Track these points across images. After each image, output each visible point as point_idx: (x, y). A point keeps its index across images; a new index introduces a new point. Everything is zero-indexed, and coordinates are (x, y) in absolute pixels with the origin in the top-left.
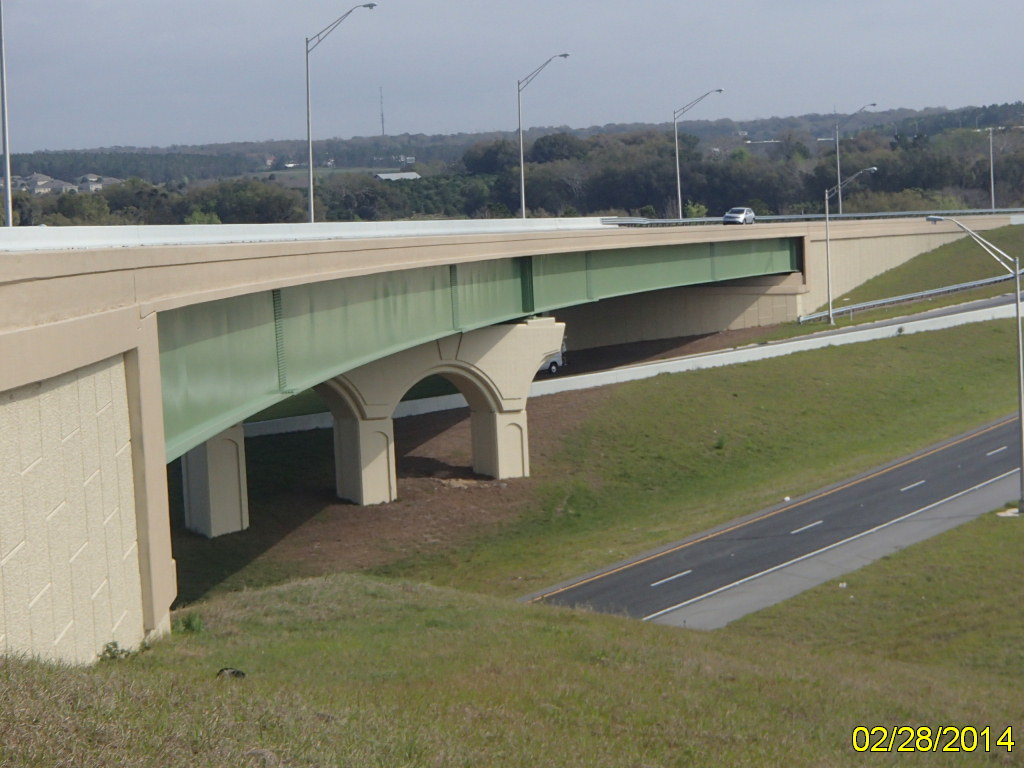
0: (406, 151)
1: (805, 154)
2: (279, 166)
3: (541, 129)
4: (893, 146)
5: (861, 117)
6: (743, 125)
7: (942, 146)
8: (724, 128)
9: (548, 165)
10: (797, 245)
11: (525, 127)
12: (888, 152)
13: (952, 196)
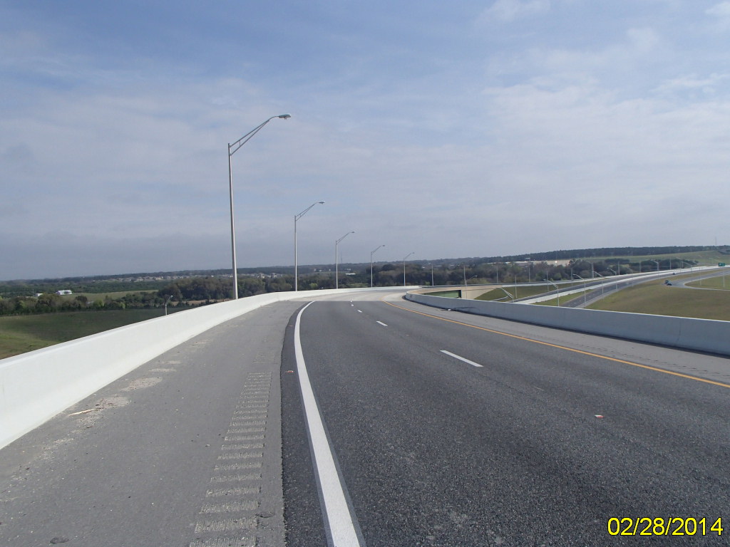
0: (349, 267)
1: (449, 270)
2: (317, 271)
3: (386, 262)
4: (469, 268)
5: (460, 259)
6: (430, 262)
7: (481, 268)
8: (425, 262)
9: (386, 272)
10: (459, 292)
11: (373, 262)
12: (468, 269)
13: (484, 280)
